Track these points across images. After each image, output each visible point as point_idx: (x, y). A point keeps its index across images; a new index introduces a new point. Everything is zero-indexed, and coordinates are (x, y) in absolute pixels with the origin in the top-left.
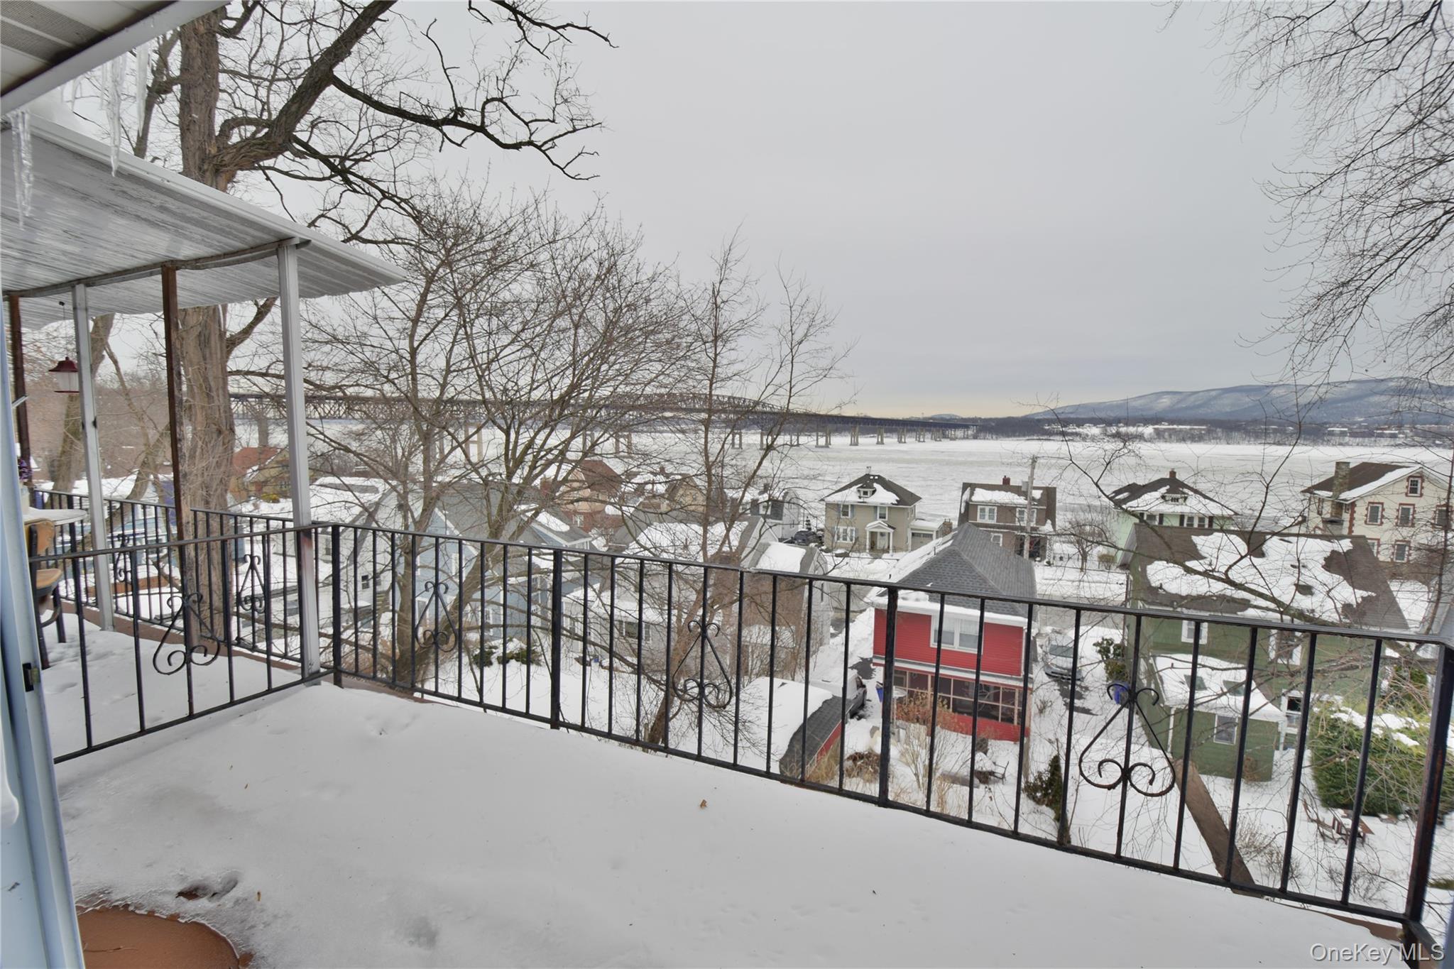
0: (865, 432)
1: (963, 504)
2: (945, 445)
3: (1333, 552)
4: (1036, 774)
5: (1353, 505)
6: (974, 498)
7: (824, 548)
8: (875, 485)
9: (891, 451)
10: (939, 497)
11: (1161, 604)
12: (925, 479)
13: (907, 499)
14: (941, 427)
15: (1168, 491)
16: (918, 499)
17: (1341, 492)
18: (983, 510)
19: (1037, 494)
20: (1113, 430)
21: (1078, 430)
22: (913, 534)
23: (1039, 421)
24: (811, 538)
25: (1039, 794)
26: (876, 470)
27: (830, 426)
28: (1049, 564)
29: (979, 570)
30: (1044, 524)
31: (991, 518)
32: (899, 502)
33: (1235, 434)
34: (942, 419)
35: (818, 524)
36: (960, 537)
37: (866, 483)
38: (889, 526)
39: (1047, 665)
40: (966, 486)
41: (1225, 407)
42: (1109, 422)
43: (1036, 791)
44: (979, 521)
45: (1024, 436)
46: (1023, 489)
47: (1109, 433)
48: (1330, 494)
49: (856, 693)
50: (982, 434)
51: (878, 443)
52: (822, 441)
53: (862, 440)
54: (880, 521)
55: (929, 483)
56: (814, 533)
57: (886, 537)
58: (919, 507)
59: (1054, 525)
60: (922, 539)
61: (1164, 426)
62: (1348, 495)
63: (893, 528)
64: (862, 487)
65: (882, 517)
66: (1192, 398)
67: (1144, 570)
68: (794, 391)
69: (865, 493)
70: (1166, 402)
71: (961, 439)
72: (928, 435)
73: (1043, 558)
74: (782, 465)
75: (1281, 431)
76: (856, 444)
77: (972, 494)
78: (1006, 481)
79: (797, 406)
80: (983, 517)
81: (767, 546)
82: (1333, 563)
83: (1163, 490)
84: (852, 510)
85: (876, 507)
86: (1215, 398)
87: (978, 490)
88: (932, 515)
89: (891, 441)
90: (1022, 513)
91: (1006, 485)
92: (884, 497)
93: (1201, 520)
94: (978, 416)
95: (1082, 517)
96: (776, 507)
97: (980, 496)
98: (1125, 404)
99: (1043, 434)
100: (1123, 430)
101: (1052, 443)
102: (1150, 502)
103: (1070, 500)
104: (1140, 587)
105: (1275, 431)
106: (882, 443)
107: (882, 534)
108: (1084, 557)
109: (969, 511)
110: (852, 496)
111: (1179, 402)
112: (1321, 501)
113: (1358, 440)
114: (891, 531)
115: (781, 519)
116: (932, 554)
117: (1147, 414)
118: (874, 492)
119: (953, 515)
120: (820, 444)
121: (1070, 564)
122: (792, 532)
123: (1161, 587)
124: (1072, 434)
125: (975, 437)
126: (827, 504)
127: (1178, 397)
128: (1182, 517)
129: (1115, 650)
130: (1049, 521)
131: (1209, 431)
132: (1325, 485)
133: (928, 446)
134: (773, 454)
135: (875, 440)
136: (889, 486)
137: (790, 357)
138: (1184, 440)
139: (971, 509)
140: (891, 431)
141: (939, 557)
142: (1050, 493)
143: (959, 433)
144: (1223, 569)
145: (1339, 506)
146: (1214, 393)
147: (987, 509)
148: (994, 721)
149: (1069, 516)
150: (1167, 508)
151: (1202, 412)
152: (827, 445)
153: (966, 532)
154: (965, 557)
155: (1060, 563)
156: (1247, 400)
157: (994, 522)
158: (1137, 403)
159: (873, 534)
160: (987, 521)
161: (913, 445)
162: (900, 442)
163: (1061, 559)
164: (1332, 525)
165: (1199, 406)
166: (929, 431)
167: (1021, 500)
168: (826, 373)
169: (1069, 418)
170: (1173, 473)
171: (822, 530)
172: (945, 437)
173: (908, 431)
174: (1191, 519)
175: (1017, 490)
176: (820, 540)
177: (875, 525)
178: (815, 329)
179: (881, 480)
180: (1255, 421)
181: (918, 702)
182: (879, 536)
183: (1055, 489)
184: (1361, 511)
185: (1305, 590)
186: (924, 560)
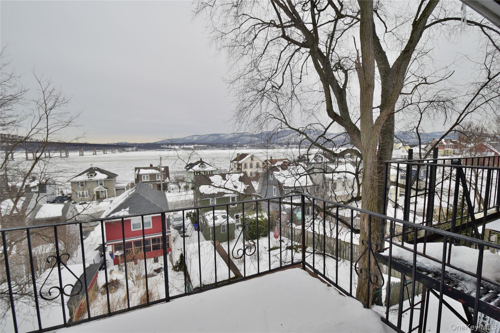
0: (87, 150)
1: (136, 176)
2: (124, 154)
3: (240, 177)
4: (176, 262)
5: (241, 164)
6: (140, 173)
7: (73, 202)
8: (96, 172)
9: (101, 157)
10: (124, 174)
11: (204, 198)
12: (117, 167)
13: (111, 176)
14: (122, 147)
15: (201, 165)
16: (117, 175)
17: (239, 161)
18: (144, 177)
19: (163, 169)
20: (182, 147)
21: (172, 147)
22: (116, 190)
23: (159, 144)
24: (64, 198)
25: (178, 268)
26: (95, 166)
27: (67, 148)
28: (169, 192)
29: (147, 198)
30: (166, 179)
31: (147, 179)
32: (108, 178)
33: (214, 147)
34: (122, 144)
35: (67, 191)
36: (138, 187)
37: (91, 171)
38: (105, 188)
39: (173, 225)
40: (136, 169)
41: (210, 140)
42: (181, 144)
43: (177, 268)
44: (143, 181)
45: (154, 149)
46: (158, 168)
47: (181, 148)
48: (237, 162)
49: (101, 259)
50: (139, 149)
51: (94, 154)
52: (64, 154)
53: (85, 153)
54: (100, 186)
55: (119, 169)
56: (66, 196)
57: (104, 192)
58: (117, 178)
59: (169, 179)
60: (120, 191)
61: (196, 145)
62: (240, 162)
63: (107, 188)
64: (89, 173)
65: (101, 184)
66: (202, 137)
67: (198, 189)
68: (49, 132)
69: (92, 176)
70: (195, 138)
71: (130, 151)
72: (117, 150)
73: (167, 190)
74: (46, 167)
75: (224, 146)
76: (83, 155)
77: (139, 171)
78: (151, 165)
79: (52, 138)
80: (144, 179)
81: (41, 206)
82: (241, 179)
83: (199, 164)
84: (86, 184)
85: (97, 181)
86: (208, 137)
87: (141, 170)
88: (122, 181)
89: (100, 153)
90: (158, 176)
91: (151, 167)
92: (100, 176)
93: (210, 172)
94: (137, 143)
95: (177, 175)
96: (42, 187)
97: (142, 172)
98: (184, 139)
99: (161, 149)
100: (185, 147)
101: (164, 152)
102: (196, 168)
103: (173, 170)
104: (198, 194)
105: (223, 146)
106: (96, 154)
107: (102, 192)
108: (180, 187)
109: (138, 178)
110: (84, 178)
111: (199, 138)
112: (235, 164)
113: (239, 148)
114: (106, 190)
115: (46, 192)
116: (128, 196)
117: (192, 142)
118: (96, 175)
119: (133, 180)
120: (62, 156)
121: (176, 191)
122: (54, 197)
123: (203, 193)
124: (170, 148)
125: (136, 150)
126: (71, 182)
127: (199, 137)
128: (205, 172)
129: (193, 214)
130: (167, 178)
131: (207, 147)
132: (235, 160)
133: (117, 154)
134: (40, 162)
135: (92, 153)
136: (102, 171)
137: (45, 115)
138: (201, 149)
139: (139, 178)
140: (100, 149)
141: (131, 196)
142: (167, 168)
143: (130, 149)
144: (223, 185)
145: (239, 165)
146: (207, 136)
147: (146, 176)
148: (159, 250)
149: (173, 175)
150: (201, 169)
151: (205, 141)
152: (67, 156)
153: (140, 185)
154: (141, 195)
155: (173, 191)
156: (216, 138)
157: (149, 180)
158: (188, 138)
159: (97, 192)
160: (146, 180)
161: (109, 154)
162: (104, 153)
163: (173, 189)
164: (239, 170)
165: (205, 139)
166: (117, 149)
167: (157, 172)
168: (68, 124)
169: (169, 143)
170: (201, 159)
171: (70, 194)
172: (124, 151)
173: (108, 149)
174: (207, 172)
175: (156, 168)
176: (70, 199)
177: (97, 188)
178: (59, 104)
179: (98, 170)
180: (218, 144)
181: (130, 254)
182: (100, 193)
183: (168, 167)
184: (243, 165)
185: (236, 187)
186: (124, 199)
